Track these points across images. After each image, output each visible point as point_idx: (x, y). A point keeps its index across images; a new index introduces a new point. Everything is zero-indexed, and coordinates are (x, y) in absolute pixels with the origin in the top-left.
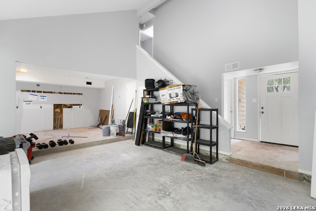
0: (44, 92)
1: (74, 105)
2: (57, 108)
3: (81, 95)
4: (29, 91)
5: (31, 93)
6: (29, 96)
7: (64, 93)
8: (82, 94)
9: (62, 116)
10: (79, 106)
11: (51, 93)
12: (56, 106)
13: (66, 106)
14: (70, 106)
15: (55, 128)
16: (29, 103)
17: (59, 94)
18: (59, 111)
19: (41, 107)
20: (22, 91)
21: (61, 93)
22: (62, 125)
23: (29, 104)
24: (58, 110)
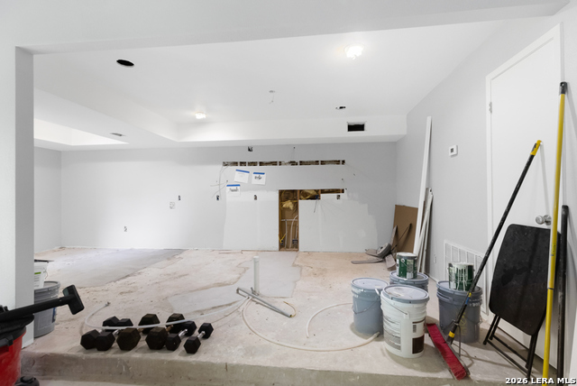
0: (261, 164)
1: (323, 191)
2: (287, 199)
3: (341, 166)
4: (236, 164)
5: (239, 167)
6: (235, 175)
7: (302, 163)
8: (343, 162)
9: (297, 218)
10: (335, 195)
11: (274, 163)
12: (286, 195)
13: (305, 195)
14: (315, 196)
15: (282, 246)
16: (235, 188)
17: (290, 166)
18: (291, 207)
19: (256, 198)
20: (226, 164)
21: (293, 163)
22: (297, 241)
23: (236, 190)
24: (289, 204)
